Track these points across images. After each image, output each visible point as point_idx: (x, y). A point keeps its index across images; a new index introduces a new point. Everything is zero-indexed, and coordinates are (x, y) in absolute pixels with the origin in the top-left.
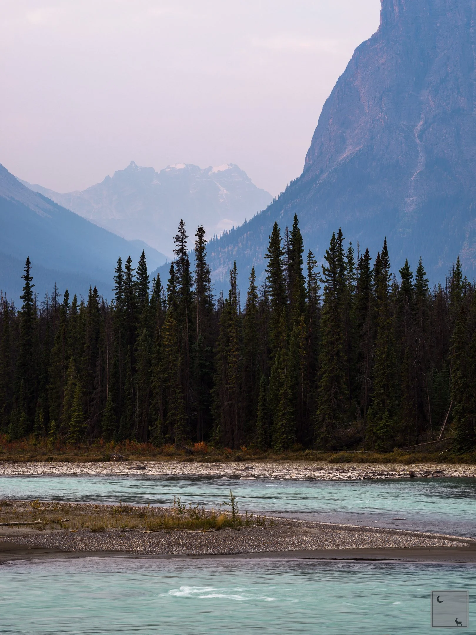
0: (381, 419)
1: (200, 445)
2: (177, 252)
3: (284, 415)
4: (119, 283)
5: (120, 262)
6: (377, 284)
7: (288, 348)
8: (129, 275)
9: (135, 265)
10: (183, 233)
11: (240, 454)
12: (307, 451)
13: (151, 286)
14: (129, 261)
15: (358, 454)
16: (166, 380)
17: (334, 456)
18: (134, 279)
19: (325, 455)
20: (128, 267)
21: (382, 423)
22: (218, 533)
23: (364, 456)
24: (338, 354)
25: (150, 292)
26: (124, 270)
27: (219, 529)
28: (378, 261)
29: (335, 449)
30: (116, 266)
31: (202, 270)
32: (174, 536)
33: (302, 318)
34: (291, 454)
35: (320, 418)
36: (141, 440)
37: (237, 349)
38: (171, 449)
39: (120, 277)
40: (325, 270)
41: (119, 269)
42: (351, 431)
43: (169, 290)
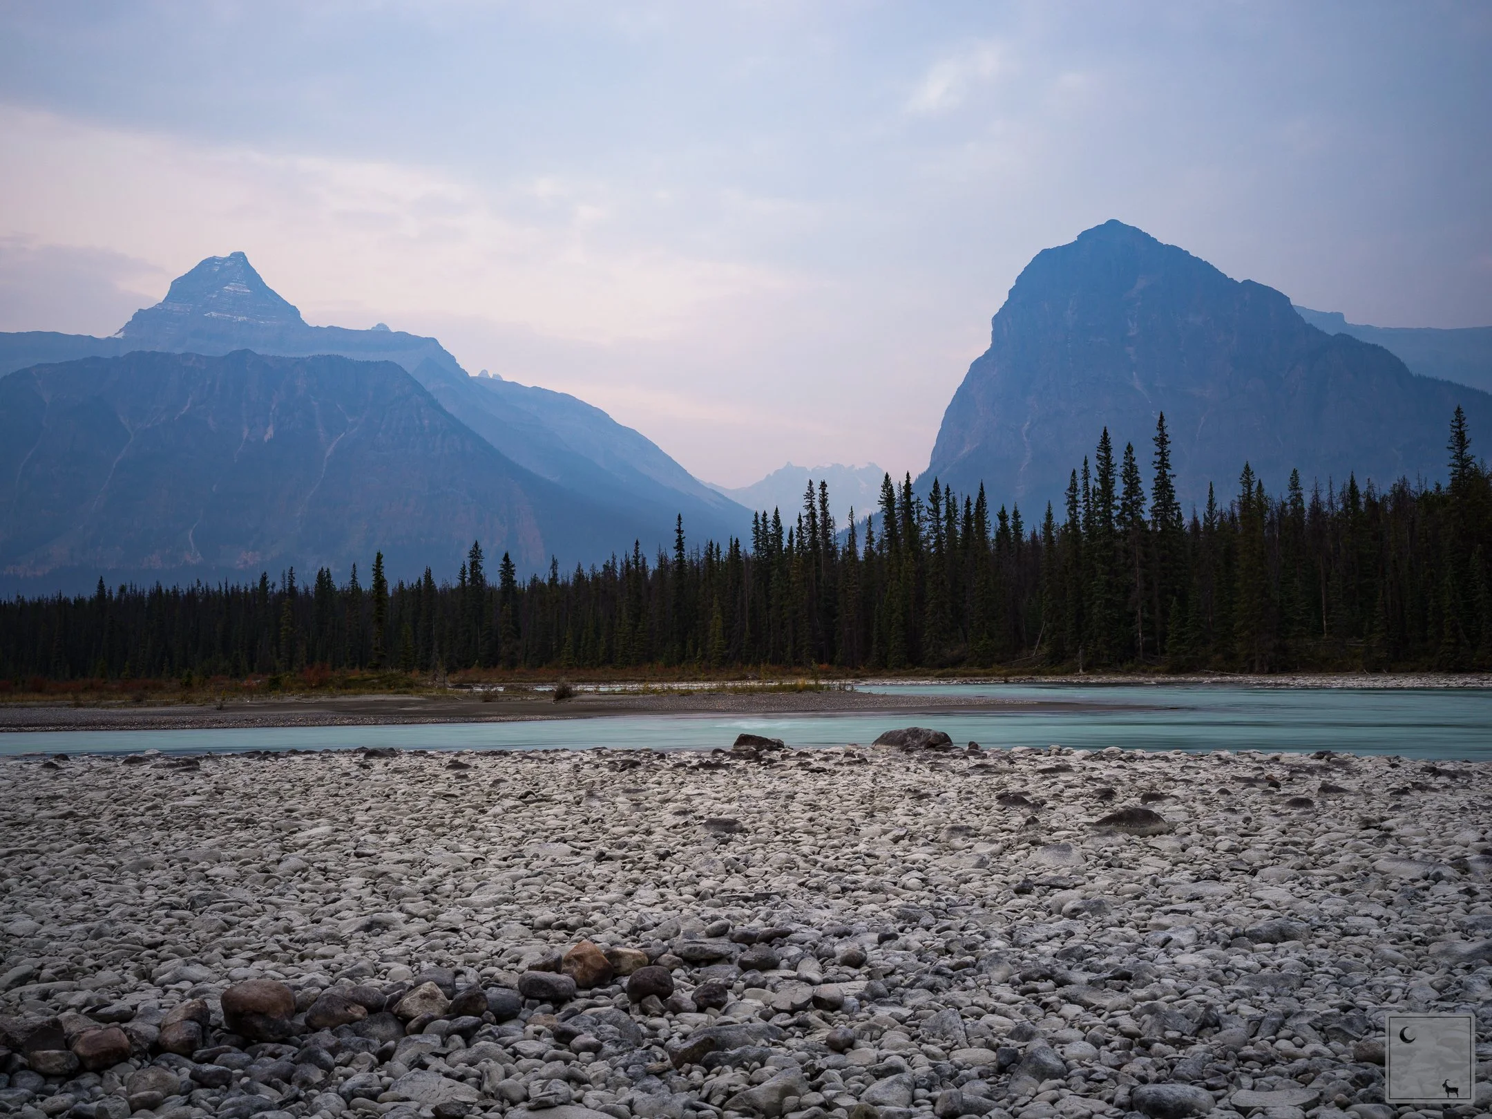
0: (982, 639)
1: (825, 666)
2: (807, 507)
3: (896, 638)
4: (756, 533)
5: (756, 515)
6: (977, 527)
7: (898, 580)
8: (765, 527)
9: (770, 517)
10: (812, 491)
11: (858, 672)
12: (917, 669)
13: (786, 537)
14: (765, 514)
15: (960, 670)
16: (796, 612)
17: (940, 672)
18: (769, 530)
19: (932, 672)
20: (764, 520)
21: (981, 643)
22: (798, 695)
23: (966, 672)
24: (942, 583)
25: (785, 544)
26: (761, 522)
27: (800, 691)
28: (978, 504)
29: (941, 666)
30: (754, 518)
31: (825, 518)
32: (755, 698)
33: (910, 555)
34: (902, 671)
35: (928, 640)
36: (773, 662)
37: (856, 583)
38: (799, 670)
39: (757, 528)
40: (929, 510)
41: (756, 521)
42: (956, 652)
43: (797, 536)
